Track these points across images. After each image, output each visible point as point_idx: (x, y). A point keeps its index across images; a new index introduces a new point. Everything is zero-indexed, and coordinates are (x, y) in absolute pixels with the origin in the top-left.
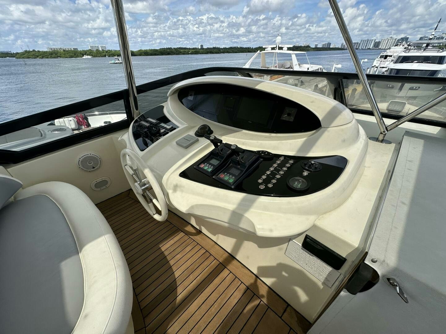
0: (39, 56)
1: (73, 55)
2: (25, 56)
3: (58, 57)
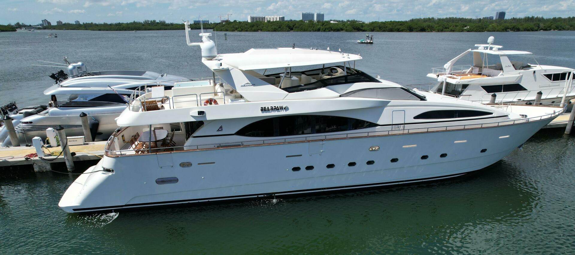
0: (239, 28)
1: (277, 28)
2: (224, 28)
3: (259, 30)
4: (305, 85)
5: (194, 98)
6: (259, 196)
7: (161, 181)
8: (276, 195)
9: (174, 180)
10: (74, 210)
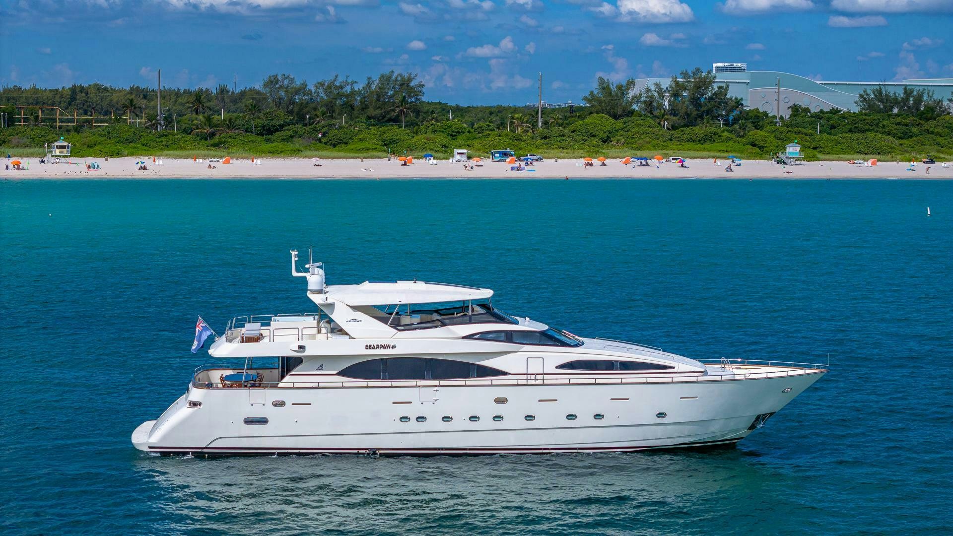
4: (418, 324)
5: (295, 332)
6: (360, 451)
7: (249, 421)
8: (381, 451)
9: (263, 421)
10: (150, 448)
